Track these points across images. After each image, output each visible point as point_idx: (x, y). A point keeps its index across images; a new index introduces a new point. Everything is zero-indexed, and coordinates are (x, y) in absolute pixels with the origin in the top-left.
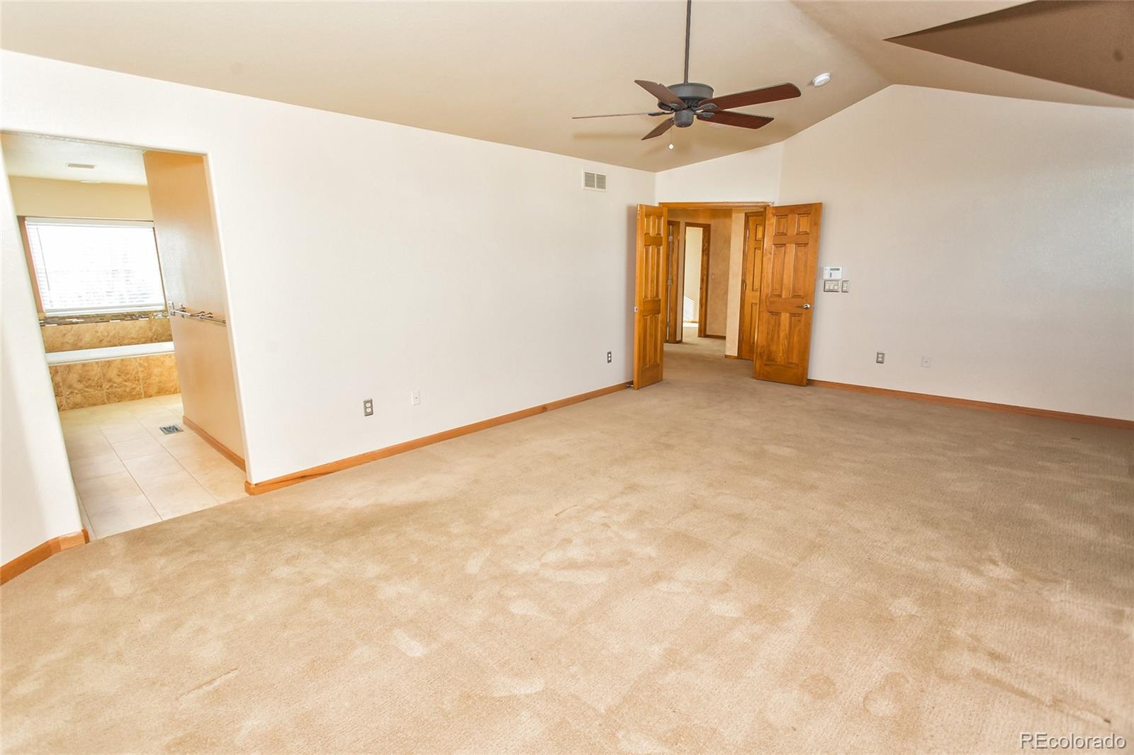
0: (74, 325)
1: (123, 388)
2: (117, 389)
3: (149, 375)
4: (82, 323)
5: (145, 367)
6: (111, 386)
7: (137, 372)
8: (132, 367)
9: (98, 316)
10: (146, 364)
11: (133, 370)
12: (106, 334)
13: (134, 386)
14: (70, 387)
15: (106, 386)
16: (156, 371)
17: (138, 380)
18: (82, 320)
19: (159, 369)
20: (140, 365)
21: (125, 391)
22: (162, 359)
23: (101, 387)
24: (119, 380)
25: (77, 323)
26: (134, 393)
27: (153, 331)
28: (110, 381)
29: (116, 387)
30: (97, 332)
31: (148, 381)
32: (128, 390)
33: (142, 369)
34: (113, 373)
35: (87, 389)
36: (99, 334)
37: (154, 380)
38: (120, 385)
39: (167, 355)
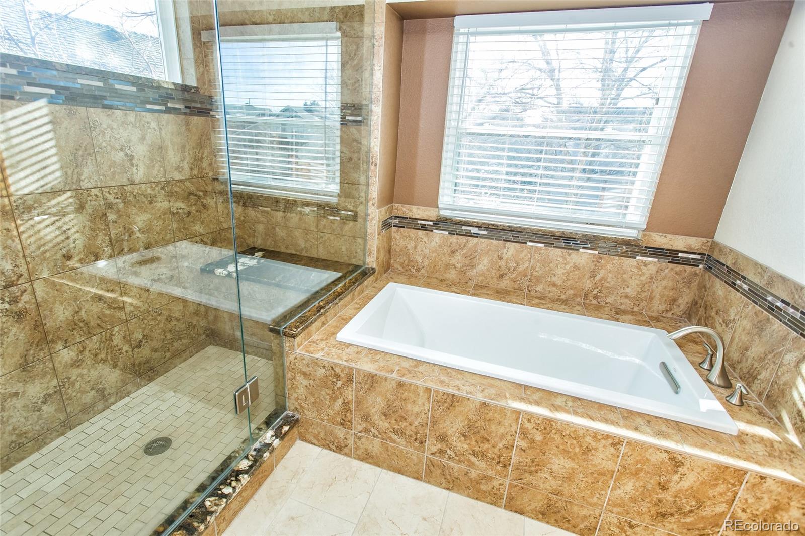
0: (471, 238)
1: (463, 466)
2: (451, 463)
3: (536, 466)
4: (483, 237)
5: (533, 441)
6: (441, 452)
7: (510, 447)
8: (501, 430)
9: (511, 229)
10: (538, 437)
11: (502, 437)
12: (512, 265)
13: (490, 473)
14: (366, 418)
15: (432, 446)
16: (559, 463)
17: (505, 466)
18: (485, 233)
19: (569, 464)
20: (524, 433)
21: (467, 474)
22: (588, 439)
23: (421, 443)
24: (462, 446)
25: (476, 236)
26: (483, 487)
27: (598, 277)
28: (443, 438)
29: (450, 458)
30: (501, 259)
31: (528, 478)
32: (474, 474)
33: (524, 444)
34: (453, 426)
35: (394, 437)
36: (502, 263)
37: (545, 482)
38: (460, 457)
39: (607, 437)
